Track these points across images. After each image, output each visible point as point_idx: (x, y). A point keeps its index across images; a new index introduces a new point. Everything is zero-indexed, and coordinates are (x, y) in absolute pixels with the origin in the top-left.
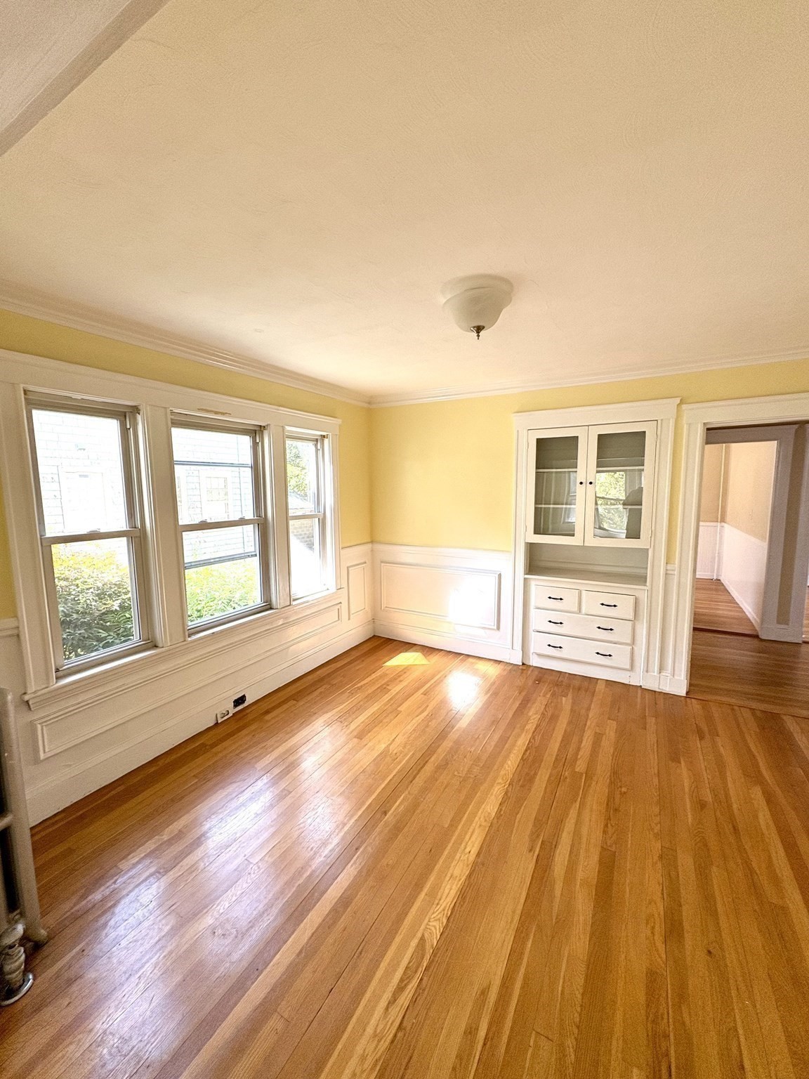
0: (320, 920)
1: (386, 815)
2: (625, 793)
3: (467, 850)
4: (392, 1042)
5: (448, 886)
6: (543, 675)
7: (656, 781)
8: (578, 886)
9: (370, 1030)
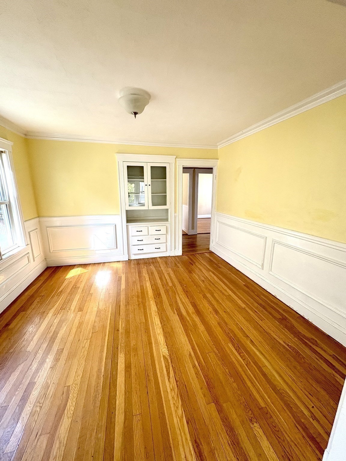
0: (124, 379)
1: (119, 331)
2: (186, 286)
3: (157, 324)
4: (177, 387)
5: (159, 337)
6: (138, 262)
7: (190, 280)
8: (192, 315)
9: (169, 390)
